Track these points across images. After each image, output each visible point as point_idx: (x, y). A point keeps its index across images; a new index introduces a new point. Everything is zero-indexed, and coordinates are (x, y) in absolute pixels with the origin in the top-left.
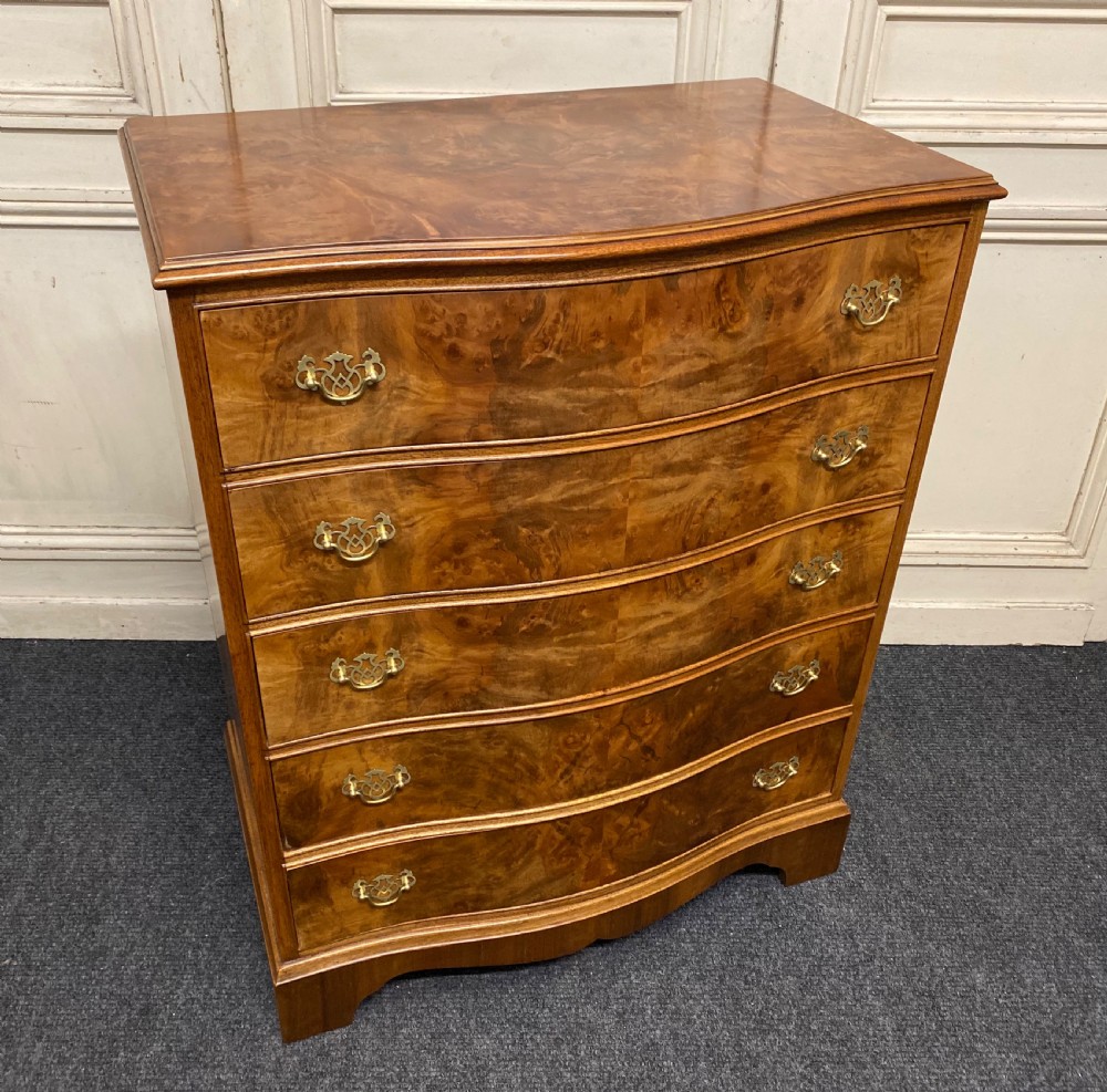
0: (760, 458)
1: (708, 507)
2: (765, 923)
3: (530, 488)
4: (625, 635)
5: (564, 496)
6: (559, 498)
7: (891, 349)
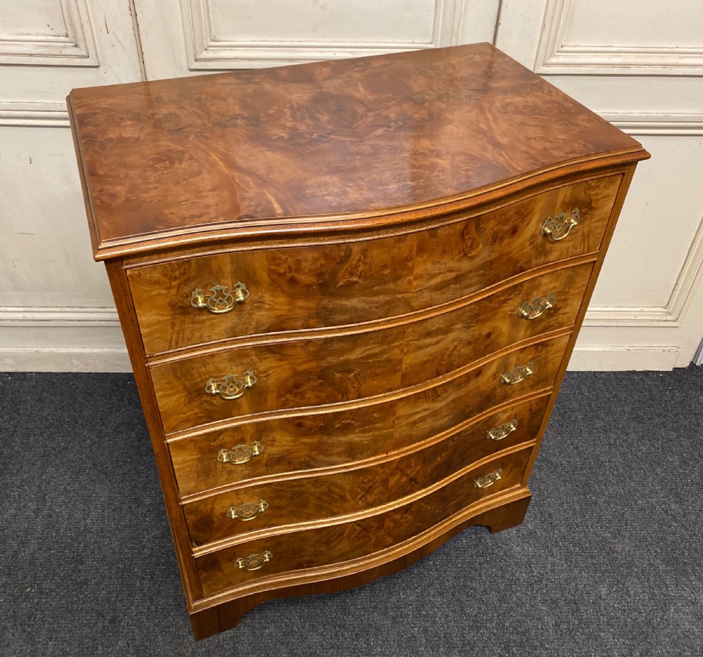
0: (485, 321)
1: (453, 351)
2: (479, 558)
3: (342, 352)
4: (400, 423)
5: (364, 355)
6: (360, 356)
7: (570, 250)
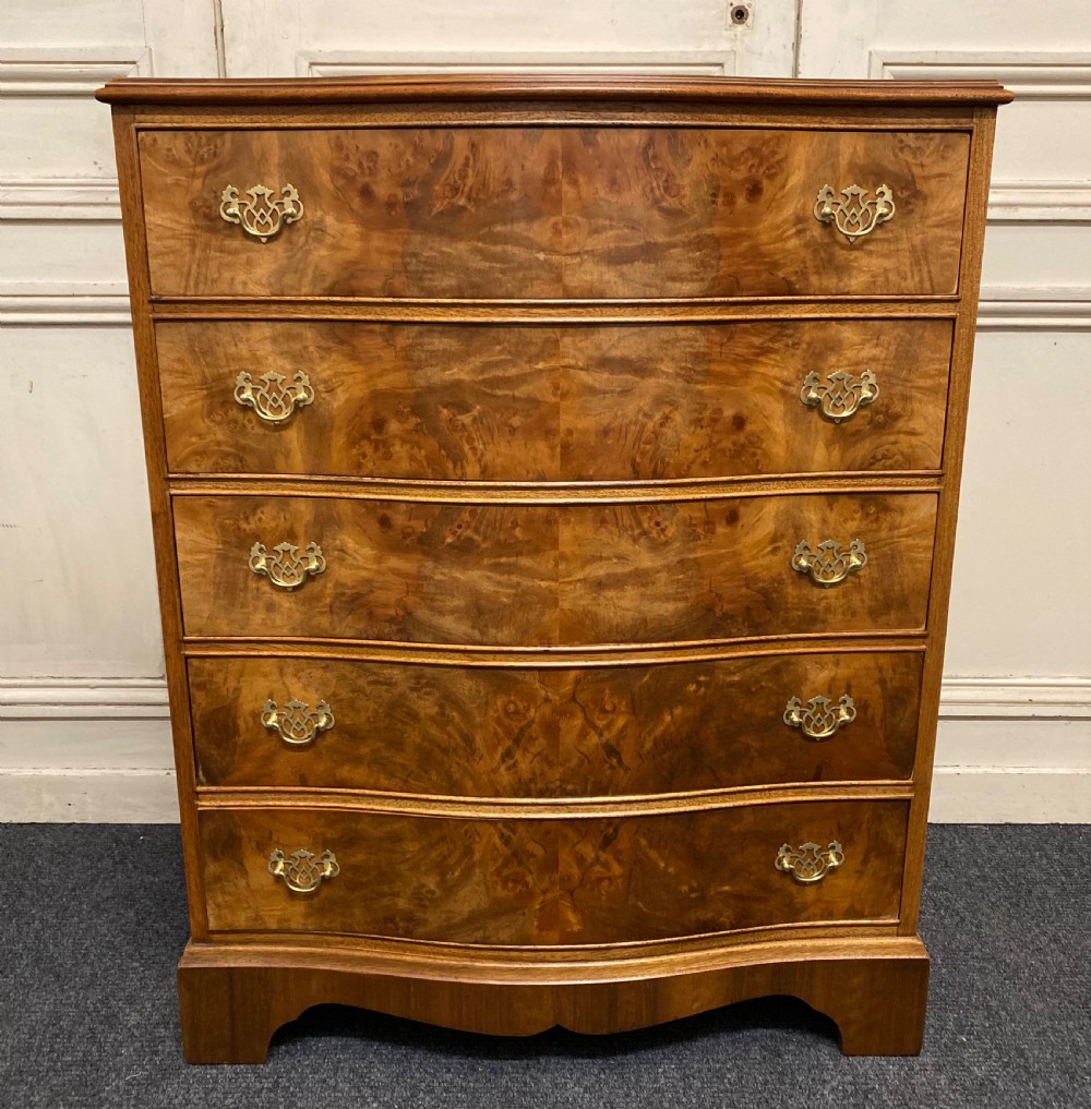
1: (662, 425)
3: (448, 358)
4: (569, 574)
5: (486, 375)
6: (480, 378)
7: (892, 277)
